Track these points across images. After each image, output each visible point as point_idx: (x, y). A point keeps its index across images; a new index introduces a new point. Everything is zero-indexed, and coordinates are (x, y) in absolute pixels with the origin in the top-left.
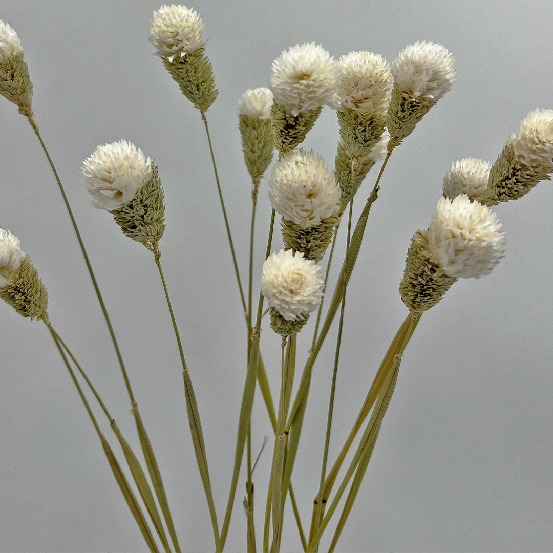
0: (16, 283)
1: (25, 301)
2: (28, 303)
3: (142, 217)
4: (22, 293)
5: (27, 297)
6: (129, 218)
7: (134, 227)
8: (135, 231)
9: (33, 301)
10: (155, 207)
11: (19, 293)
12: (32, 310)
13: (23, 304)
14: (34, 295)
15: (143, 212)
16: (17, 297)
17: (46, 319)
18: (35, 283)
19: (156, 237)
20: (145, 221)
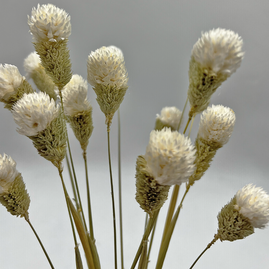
0: (10, 192)
1: (14, 204)
2: (16, 206)
3: (51, 143)
4: (13, 199)
5: (16, 202)
6: (42, 143)
7: (45, 149)
8: (46, 152)
9: (19, 205)
10: (60, 136)
11: (11, 199)
12: (18, 210)
13: (13, 206)
14: (21, 200)
15: (52, 139)
16: (9, 201)
17: (27, 216)
18: (22, 193)
19: (60, 157)
20: (53, 145)
